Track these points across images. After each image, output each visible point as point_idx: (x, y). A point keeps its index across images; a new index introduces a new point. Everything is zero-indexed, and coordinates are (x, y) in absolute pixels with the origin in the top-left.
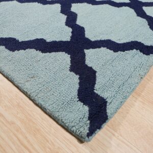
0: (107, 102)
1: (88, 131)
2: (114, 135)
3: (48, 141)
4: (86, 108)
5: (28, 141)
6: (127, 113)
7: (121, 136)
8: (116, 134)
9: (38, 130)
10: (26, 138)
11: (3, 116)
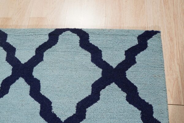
0: (138, 36)
1: (158, 33)
2: (148, 27)
3: (171, 46)
4: (148, 41)
5: (177, 52)
6: (134, 27)
7: (145, 24)
8: (146, 26)
9: (171, 52)
10: (177, 54)
11: (180, 70)
